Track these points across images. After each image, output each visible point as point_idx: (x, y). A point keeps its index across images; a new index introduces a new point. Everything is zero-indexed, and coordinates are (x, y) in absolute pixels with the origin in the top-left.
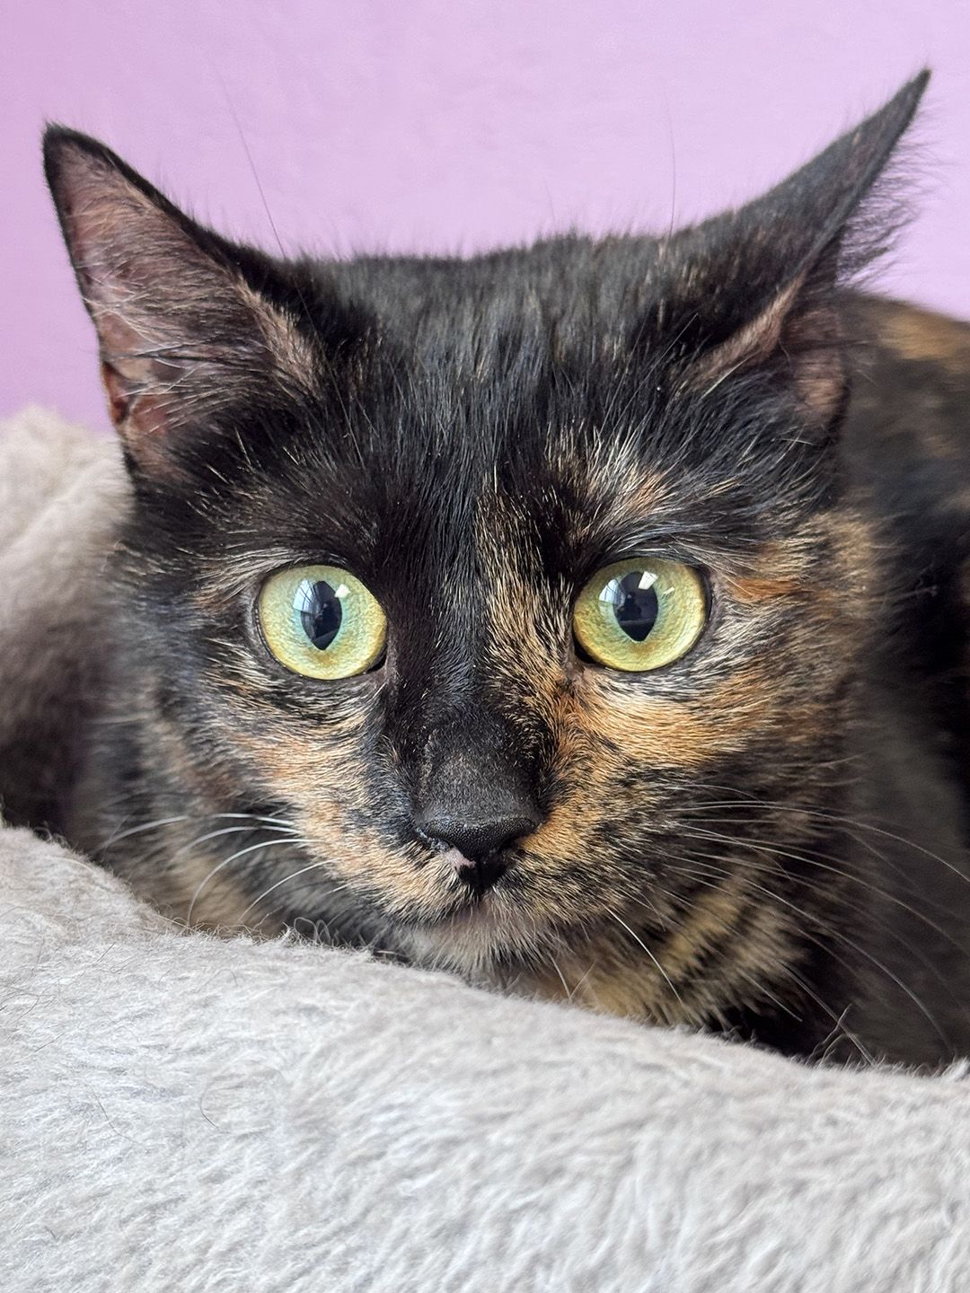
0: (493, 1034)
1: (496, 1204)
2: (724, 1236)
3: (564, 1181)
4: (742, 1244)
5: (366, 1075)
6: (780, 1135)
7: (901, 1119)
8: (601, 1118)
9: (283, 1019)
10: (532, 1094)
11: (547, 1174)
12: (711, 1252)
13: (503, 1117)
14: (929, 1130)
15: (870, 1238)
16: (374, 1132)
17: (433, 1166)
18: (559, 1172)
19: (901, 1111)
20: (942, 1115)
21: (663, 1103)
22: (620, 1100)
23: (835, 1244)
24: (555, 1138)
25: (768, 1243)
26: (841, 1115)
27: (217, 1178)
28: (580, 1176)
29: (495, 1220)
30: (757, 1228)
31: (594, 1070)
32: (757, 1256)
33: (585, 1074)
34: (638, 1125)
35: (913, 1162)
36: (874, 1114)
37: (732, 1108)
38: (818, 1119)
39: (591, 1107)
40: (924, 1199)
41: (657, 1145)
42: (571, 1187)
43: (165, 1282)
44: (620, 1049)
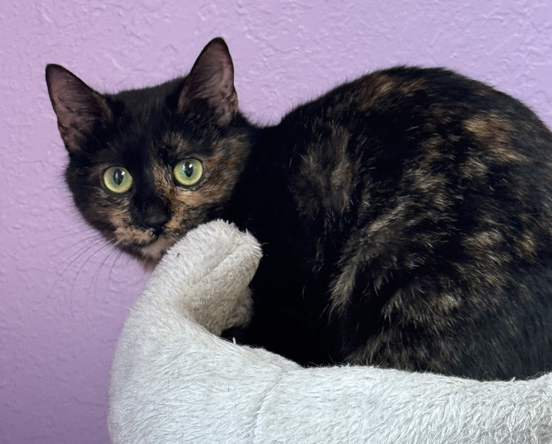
0: (414, 379)
1: (419, 414)
2: (469, 414)
3: (435, 406)
4: (472, 416)
5: (385, 390)
6: (479, 393)
7: (502, 389)
8: (441, 394)
9: (361, 381)
10: (425, 390)
11: (430, 406)
12: (466, 418)
13: (419, 396)
14: (509, 391)
15: (499, 412)
16: (388, 402)
17: (403, 408)
18: (432, 406)
19: (502, 387)
20: (511, 387)
21: (454, 389)
22: (444, 390)
23: (492, 413)
24: (431, 398)
25: (479, 415)
26: (490, 389)
27: (349, 417)
28: (437, 406)
29: (419, 417)
30: (475, 412)
31: (438, 384)
32: (476, 418)
33: (436, 385)
34: (449, 394)
35: (506, 396)
36: (497, 388)
37: (468, 389)
38: (486, 390)
39: (438, 392)
40: (509, 403)
41: (453, 398)
42: (436, 407)
43: (338, 441)
44: (443, 379)
